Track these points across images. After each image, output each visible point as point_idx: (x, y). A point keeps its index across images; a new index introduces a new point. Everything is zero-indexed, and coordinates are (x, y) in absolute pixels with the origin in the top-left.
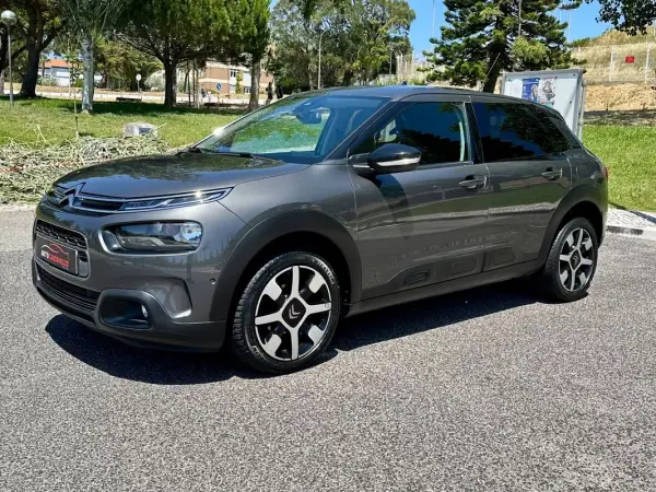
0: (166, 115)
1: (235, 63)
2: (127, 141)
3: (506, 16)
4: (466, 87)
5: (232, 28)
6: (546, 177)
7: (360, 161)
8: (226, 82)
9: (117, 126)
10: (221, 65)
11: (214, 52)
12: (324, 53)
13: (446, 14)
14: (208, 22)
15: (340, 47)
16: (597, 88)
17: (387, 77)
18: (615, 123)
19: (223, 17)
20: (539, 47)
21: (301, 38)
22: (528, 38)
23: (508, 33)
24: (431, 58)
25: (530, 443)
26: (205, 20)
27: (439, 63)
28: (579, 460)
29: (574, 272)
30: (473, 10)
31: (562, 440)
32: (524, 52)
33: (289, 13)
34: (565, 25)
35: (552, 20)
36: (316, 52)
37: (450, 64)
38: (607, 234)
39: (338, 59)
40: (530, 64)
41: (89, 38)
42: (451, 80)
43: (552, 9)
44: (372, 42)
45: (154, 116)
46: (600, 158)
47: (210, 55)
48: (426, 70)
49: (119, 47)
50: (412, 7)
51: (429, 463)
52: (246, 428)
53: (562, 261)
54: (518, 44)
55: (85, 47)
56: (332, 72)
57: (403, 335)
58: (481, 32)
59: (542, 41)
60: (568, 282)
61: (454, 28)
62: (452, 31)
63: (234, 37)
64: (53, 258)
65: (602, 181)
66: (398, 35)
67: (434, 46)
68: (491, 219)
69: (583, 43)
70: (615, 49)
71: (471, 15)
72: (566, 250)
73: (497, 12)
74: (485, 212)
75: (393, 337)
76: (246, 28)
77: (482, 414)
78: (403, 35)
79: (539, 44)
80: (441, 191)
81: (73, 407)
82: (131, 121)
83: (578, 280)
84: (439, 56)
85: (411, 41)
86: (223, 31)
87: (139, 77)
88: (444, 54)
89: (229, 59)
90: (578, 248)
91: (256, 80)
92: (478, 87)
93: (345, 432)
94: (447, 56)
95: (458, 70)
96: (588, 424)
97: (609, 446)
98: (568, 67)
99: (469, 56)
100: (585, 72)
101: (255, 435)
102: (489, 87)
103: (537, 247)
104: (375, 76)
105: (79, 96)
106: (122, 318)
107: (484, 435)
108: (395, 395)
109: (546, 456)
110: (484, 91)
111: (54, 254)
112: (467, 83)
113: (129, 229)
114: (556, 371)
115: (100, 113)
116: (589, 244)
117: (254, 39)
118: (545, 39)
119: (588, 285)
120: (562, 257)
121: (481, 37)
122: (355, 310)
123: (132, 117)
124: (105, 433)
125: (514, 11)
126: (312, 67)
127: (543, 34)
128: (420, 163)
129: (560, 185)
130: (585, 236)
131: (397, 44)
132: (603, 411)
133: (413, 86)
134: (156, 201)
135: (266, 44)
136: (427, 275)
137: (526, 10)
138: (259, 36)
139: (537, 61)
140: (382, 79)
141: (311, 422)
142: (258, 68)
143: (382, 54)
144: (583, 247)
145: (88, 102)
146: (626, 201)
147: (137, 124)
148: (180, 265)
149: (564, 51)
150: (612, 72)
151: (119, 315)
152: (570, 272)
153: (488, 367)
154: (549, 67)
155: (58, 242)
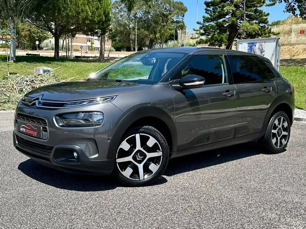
0: (56, 62)
1: (93, 35)
2: (39, 76)
3: (237, 10)
4: (217, 47)
5: (91, 16)
6: (264, 91)
7: (176, 83)
8: (85, 45)
9: (30, 69)
10: (85, 36)
11: (81, 29)
12: (138, 29)
13: (206, 9)
14: (78, 13)
15: (147, 26)
16: (285, 47)
17: (172, 42)
18: (295, 65)
19: (86, 11)
20: (255, 26)
21: (126, 21)
22: (249, 21)
23: (238, 19)
24: (198, 32)
25: (264, 214)
26: (76, 12)
27: (202, 34)
28: (287, 221)
29: (279, 138)
30: (220, 7)
31: (279, 213)
32: (247, 29)
33: (120, 8)
34: (268, 14)
35: (261, 12)
36: (134, 29)
37: (208, 35)
38: (294, 122)
39: (146, 33)
40: (251, 35)
41: (14, 22)
42: (209, 43)
43: (261, 6)
44: (165, 24)
45: (49, 63)
46: (290, 82)
47: (79, 31)
48: (196, 38)
49: (26, 26)
50: (185, 5)
51: (217, 222)
52: (129, 209)
53: (273, 133)
54: (244, 25)
55: (12, 27)
56: (143, 39)
57: (197, 169)
58: (224, 19)
59: (256, 23)
60: (276, 143)
61: (210, 17)
62: (209, 18)
63: (92, 21)
64: (28, 131)
65: (291, 93)
66: (178, 20)
67: (199, 26)
68: (237, 113)
69: (277, 23)
70: (294, 27)
71: (219, 10)
72: (275, 127)
73: (233, 8)
74: (235, 109)
75: (192, 170)
76: (98, 16)
77: (240, 202)
78: (181, 20)
79: (255, 25)
80: (209, 99)
81: (43, 202)
82: (37, 66)
83: (281, 143)
84: (202, 31)
85: (185, 22)
86: (86, 18)
87: (37, 43)
88: (205, 30)
89: (89, 33)
90: (281, 126)
91: (103, 44)
92: (223, 47)
93: (176, 211)
94: (206, 31)
95: (212, 38)
96: (290, 206)
97: (301, 215)
98: (270, 36)
99: (218, 31)
100: (279, 39)
101: (134, 212)
102: (229, 47)
103: (260, 126)
104: (166, 42)
105: (9, 53)
106: (64, 159)
107: (241, 211)
108: (197, 195)
109: (272, 219)
110: (226, 49)
111: (28, 129)
112: (217, 45)
113: (67, 116)
114: (273, 184)
115: (19, 62)
116: (286, 125)
117: (103, 22)
118: (257, 22)
119: (286, 146)
120: (273, 131)
121: (224, 21)
122: (174, 156)
123: (38, 64)
124: (62, 212)
125: (241, 7)
126: (132, 37)
127: (257, 19)
128: (205, 84)
129: (270, 95)
130: (284, 121)
131: (178, 25)
132: (297, 200)
133: (187, 47)
134: (80, 103)
135: (109, 25)
136: (208, 139)
137: (247, 7)
138: (105, 21)
139: (254, 33)
140: (171, 43)
141: (159, 206)
142: (104, 38)
143: (170, 29)
144: (283, 126)
145: (13, 56)
146: (303, 105)
147: (41, 68)
148: (91, 134)
149: (268, 28)
150: (293, 38)
151: (63, 157)
152: (277, 139)
153: (240, 183)
154: (260, 36)
155: (30, 123)
